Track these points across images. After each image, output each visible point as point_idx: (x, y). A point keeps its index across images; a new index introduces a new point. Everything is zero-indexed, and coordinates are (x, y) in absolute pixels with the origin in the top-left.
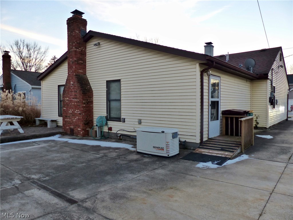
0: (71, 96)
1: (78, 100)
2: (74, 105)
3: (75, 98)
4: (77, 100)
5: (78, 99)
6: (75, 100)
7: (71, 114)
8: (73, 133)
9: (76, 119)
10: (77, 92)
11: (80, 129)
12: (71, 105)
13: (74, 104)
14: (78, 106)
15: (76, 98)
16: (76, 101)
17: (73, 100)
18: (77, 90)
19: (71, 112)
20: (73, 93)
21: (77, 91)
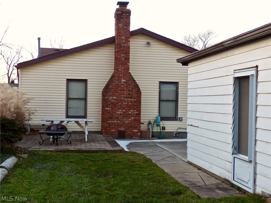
0: (121, 95)
1: (134, 100)
2: (127, 105)
3: (129, 98)
4: (132, 100)
5: (135, 98)
7: (121, 114)
8: (125, 136)
9: (130, 120)
10: (132, 91)
11: (136, 131)
12: (121, 105)
14: (135, 106)
16: (130, 100)
17: (126, 99)
19: (122, 112)
20: (126, 92)
21: (133, 90)
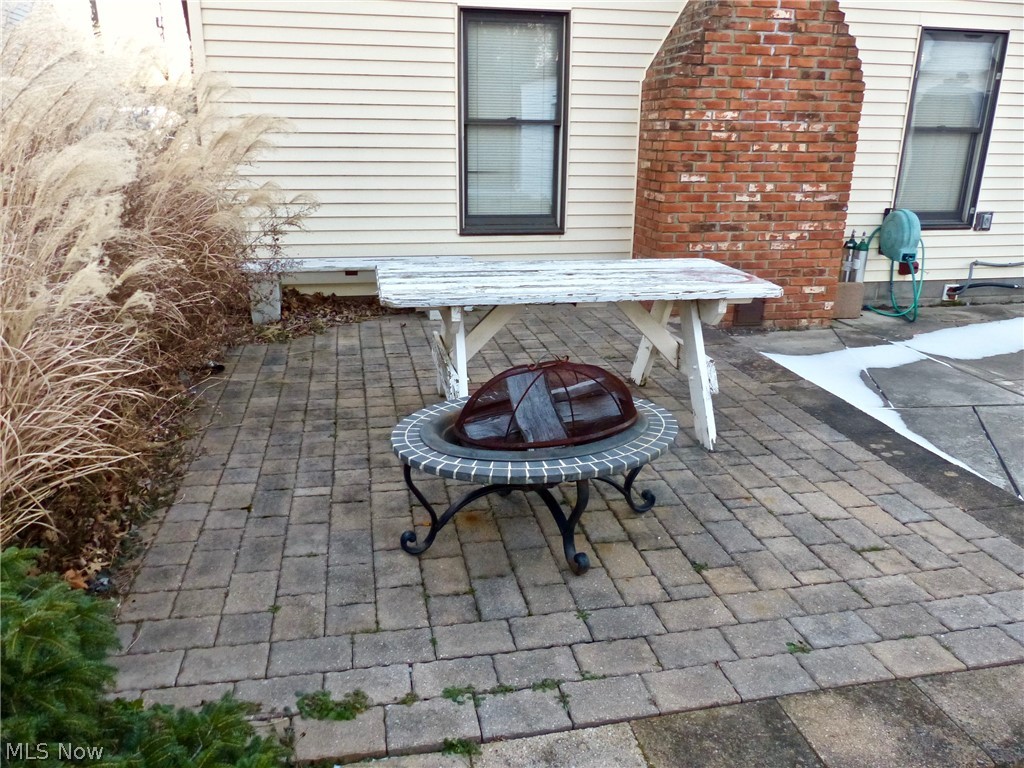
0: (765, 103)
1: (825, 129)
2: (787, 157)
3: (802, 117)
4: (817, 127)
5: (829, 118)
6: (803, 126)
7: (752, 207)
8: (761, 318)
9: (793, 236)
10: (821, 76)
11: (817, 290)
12: (759, 158)
13: (793, 150)
14: (825, 160)
15: (812, 117)
16: (806, 132)
17: (786, 124)
18: (821, 64)
19: (758, 197)
20: (788, 86)
21: (828, 72)
